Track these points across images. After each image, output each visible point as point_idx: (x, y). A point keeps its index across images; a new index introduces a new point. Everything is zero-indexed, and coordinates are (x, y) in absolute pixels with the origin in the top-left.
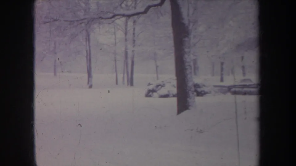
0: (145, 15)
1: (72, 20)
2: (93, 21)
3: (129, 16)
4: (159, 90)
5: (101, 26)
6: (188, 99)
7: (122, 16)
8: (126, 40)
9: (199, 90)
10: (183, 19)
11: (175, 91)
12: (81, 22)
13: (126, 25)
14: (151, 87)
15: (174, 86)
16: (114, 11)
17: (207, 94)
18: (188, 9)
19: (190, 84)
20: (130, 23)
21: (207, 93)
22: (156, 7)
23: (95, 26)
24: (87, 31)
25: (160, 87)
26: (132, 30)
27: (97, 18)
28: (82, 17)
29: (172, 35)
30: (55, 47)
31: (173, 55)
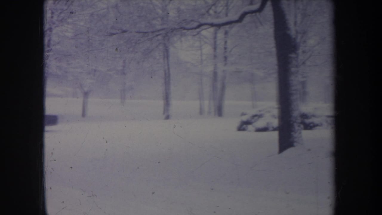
0: (239, 24)
1: (145, 31)
2: (172, 32)
3: (219, 26)
4: (255, 122)
5: (183, 39)
6: (292, 133)
7: (209, 26)
8: (215, 56)
9: (307, 121)
10: (288, 29)
11: (275, 123)
12: (157, 33)
13: (215, 38)
14: (245, 118)
15: (273, 116)
16: (200, 20)
17: (318, 127)
18: (296, 17)
19: (296, 114)
20: (220, 35)
21: (317, 125)
22: (254, 14)
23: (175, 39)
24: (165, 44)
25: (256, 118)
26: (223, 43)
27: (178, 29)
28: (159, 27)
29: (274, 50)
30: (124, 66)
31: (275, 76)
